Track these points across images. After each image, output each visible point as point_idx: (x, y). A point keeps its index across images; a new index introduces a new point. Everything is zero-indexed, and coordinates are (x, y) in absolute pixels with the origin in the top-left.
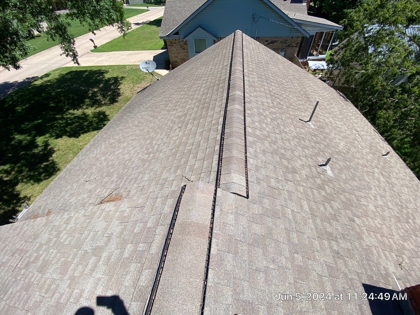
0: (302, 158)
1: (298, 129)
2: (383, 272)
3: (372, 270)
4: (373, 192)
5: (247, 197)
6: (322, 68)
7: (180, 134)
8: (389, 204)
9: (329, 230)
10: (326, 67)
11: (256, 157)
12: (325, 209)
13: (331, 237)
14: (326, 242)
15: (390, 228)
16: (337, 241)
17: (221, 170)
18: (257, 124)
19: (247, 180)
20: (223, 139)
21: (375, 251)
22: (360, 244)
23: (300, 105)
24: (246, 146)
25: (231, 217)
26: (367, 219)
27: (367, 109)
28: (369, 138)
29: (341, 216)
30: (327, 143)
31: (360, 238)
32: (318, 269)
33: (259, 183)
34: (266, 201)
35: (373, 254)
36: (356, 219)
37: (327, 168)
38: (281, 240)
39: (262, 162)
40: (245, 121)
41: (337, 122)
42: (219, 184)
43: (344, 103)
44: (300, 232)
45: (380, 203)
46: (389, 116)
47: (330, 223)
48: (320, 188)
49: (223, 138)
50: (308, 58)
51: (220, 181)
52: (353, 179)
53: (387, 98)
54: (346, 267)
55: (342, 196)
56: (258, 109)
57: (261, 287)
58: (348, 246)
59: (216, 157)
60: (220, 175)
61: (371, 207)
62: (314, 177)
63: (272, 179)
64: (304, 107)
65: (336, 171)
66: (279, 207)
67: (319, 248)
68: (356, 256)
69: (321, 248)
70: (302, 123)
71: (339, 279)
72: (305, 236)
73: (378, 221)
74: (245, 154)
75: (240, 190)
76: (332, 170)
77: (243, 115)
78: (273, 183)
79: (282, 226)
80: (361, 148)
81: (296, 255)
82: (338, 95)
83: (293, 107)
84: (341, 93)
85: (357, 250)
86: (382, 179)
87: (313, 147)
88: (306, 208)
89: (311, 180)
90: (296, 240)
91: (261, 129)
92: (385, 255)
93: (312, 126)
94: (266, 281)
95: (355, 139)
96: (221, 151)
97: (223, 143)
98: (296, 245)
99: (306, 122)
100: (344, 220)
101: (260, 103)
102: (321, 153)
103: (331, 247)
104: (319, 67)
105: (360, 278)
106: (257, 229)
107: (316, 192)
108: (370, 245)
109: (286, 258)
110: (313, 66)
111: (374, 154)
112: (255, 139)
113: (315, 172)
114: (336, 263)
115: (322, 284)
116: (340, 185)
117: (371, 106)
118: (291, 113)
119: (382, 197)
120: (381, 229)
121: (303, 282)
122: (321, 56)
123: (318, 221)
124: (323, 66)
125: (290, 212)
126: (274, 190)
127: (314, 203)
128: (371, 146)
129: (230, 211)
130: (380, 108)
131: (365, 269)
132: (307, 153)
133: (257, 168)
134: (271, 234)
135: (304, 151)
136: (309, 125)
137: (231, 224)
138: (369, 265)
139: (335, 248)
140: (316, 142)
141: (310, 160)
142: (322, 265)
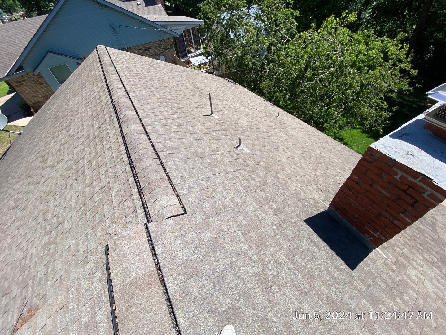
0: (219, 148)
1: (206, 125)
2: (313, 202)
3: (305, 206)
4: (281, 147)
5: (185, 212)
6: (204, 62)
7: (80, 187)
8: (295, 151)
9: (265, 195)
10: (206, 61)
11: (178, 169)
12: (255, 181)
13: (268, 200)
14: (266, 207)
15: (302, 168)
16: (273, 201)
17: (145, 202)
18: (164, 136)
19: (178, 196)
20: (134, 168)
21: (301, 191)
22: (289, 192)
23: (198, 102)
24: (162, 163)
25: (177, 242)
26: (286, 171)
27: (252, 85)
28: (262, 108)
29: (268, 179)
30: (234, 126)
31: (287, 188)
32: (270, 232)
33: (191, 192)
34: (205, 205)
35: (300, 194)
36: (278, 175)
37: (242, 146)
38: (232, 230)
39: (185, 171)
40: (150, 139)
41: (235, 105)
42: (150, 218)
43: (234, 87)
44: (244, 213)
45: (289, 153)
46: (268, 85)
47: (263, 190)
48: (244, 165)
49: (133, 166)
50: (188, 55)
51: (150, 215)
52: (264, 146)
53: (261, 71)
54: (288, 216)
55: (263, 163)
56: (159, 120)
57: (233, 285)
58: (282, 199)
59: (135, 191)
60: (147, 207)
61: (285, 160)
62: (235, 160)
63: (202, 181)
64: (203, 103)
65: (250, 146)
66: (219, 203)
67: (263, 216)
68: (291, 203)
69: (265, 214)
70: (208, 118)
71: (287, 229)
72: (250, 213)
73: (293, 167)
74: (165, 172)
75: (174, 211)
76: (247, 147)
77: (145, 133)
78: (205, 184)
79: (228, 217)
80: (260, 118)
81: (249, 234)
82: (226, 81)
83: (193, 106)
84: (228, 79)
85: (289, 197)
86: (283, 135)
87: (225, 135)
88: (241, 189)
89: (234, 163)
90: (244, 222)
91: (171, 139)
92: (308, 189)
93: (217, 117)
94: (235, 276)
95: (253, 114)
96: (138, 182)
97: (135, 172)
98: (246, 225)
99: (210, 115)
100: (271, 181)
101: (158, 114)
102: (233, 137)
103: (271, 208)
104: (201, 62)
105: (300, 217)
106: (207, 236)
107: (242, 171)
108: (296, 188)
109: (243, 243)
110: (195, 63)
111: (270, 119)
112: (170, 152)
113: (235, 155)
114: (280, 218)
115: (278, 242)
116: (257, 155)
117: (254, 82)
118: (194, 112)
119: (288, 148)
120: (298, 171)
121: (264, 253)
122: (198, 52)
123: (254, 194)
124: (203, 60)
125: (230, 201)
126: (208, 190)
127: (244, 182)
128: (266, 114)
129: (173, 238)
130: (261, 81)
131: (300, 208)
132: (222, 142)
133: (184, 179)
134: (221, 231)
135: (219, 142)
136: (214, 117)
137: (180, 250)
138: (302, 203)
139: (275, 207)
140: (225, 130)
141: (227, 147)
142: (271, 227)
